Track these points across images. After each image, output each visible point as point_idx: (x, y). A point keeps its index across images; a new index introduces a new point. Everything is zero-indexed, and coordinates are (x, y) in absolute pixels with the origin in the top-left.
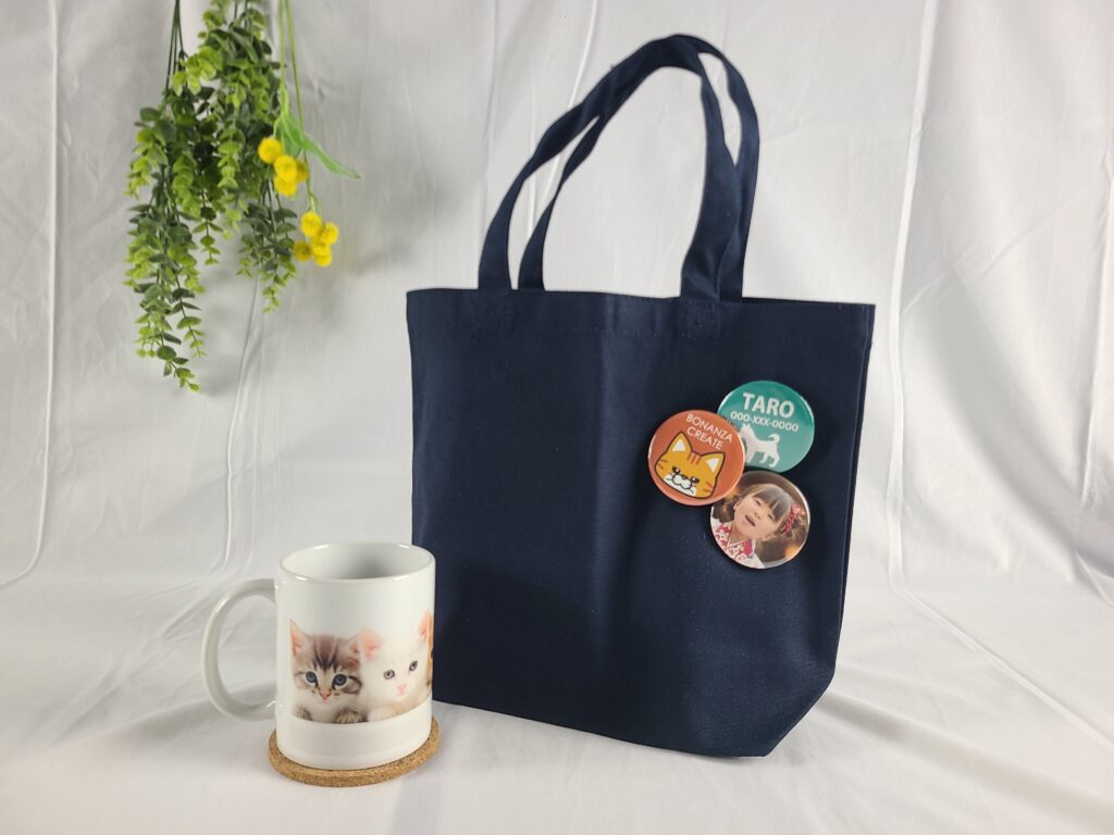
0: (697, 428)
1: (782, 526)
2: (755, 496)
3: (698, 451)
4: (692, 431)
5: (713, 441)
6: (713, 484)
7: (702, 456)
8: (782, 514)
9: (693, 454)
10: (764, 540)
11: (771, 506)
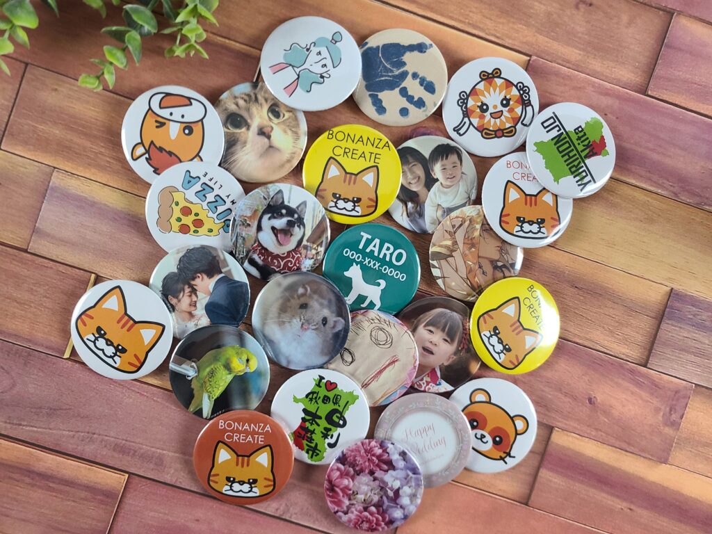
0: (233, 431)
1: (459, 345)
2: (425, 326)
3: (243, 454)
4: (229, 437)
5: (254, 439)
6: (272, 478)
7: (249, 456)
8: (456, 332)
9: (240, 458)
10: (446, 364)
11: (443, 330)
